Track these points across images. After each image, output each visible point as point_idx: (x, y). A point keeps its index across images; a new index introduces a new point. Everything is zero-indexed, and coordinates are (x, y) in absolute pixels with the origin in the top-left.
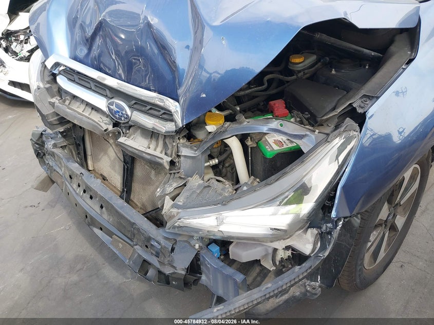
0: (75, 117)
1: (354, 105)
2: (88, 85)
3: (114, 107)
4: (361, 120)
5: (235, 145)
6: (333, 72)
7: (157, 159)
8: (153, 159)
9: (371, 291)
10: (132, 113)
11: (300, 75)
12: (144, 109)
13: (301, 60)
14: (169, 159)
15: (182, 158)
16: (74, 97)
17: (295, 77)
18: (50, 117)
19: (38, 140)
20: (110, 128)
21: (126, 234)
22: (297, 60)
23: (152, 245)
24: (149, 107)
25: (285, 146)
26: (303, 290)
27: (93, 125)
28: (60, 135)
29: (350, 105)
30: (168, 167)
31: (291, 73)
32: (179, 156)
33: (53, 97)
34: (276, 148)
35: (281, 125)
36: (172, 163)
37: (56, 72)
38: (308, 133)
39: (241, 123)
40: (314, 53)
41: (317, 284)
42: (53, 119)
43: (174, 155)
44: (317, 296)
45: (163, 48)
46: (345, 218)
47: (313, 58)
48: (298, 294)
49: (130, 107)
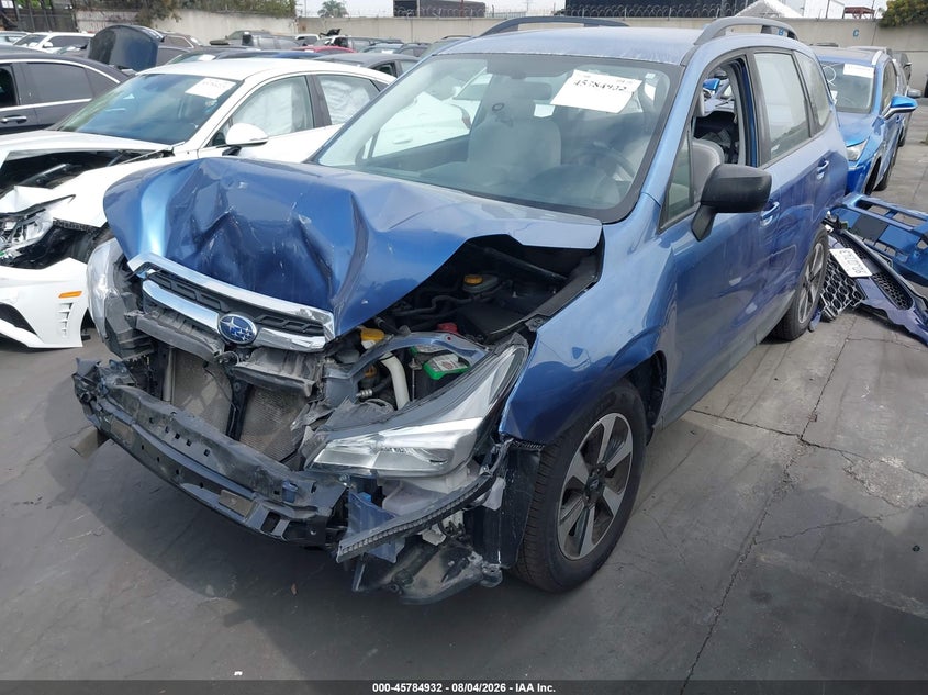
0: (171, 336)
1: (527, 324)
2: (191, 295)
3: (231, 324)
4: (531, 337)
5: (395, 367)
6: (515, 296)
7: (295, 383)
8: (289, 383)
9: (576, 602)
10: (258, 331)
11: (475, 298)
12: (278, 324)
13: (478, 281)
14: (312, 383)
15: (328, 383)
16: (167, 311)
17: (470, 300)
18: (123, 337)
19: (87, 375)
20: (221, 352)
21: (245, 483)
22: (473, 281)
23: (284, 489)
24: (286, 322)
25: (454, 368)
26: (478, 572)
27: (199, 346)
28: (125, 369)
29: (523, 322)
30: (308, 394)
31: (466, 295)
32: (323, 380)
33: (131, 310)
34: (444, 369)
35: (449, 339)
36: (315, 389)
37: (142, 276)
38: (477, 350)
39: (405, 335)
40: (496, 275)
41: (498, 566)
42: (127, 341)
43: (318, 379)
44: (496, 584)
45: (316, 254)
46: (516, 439)
47: (493, 280)
48: (470, 576)
49: (256, 323)
